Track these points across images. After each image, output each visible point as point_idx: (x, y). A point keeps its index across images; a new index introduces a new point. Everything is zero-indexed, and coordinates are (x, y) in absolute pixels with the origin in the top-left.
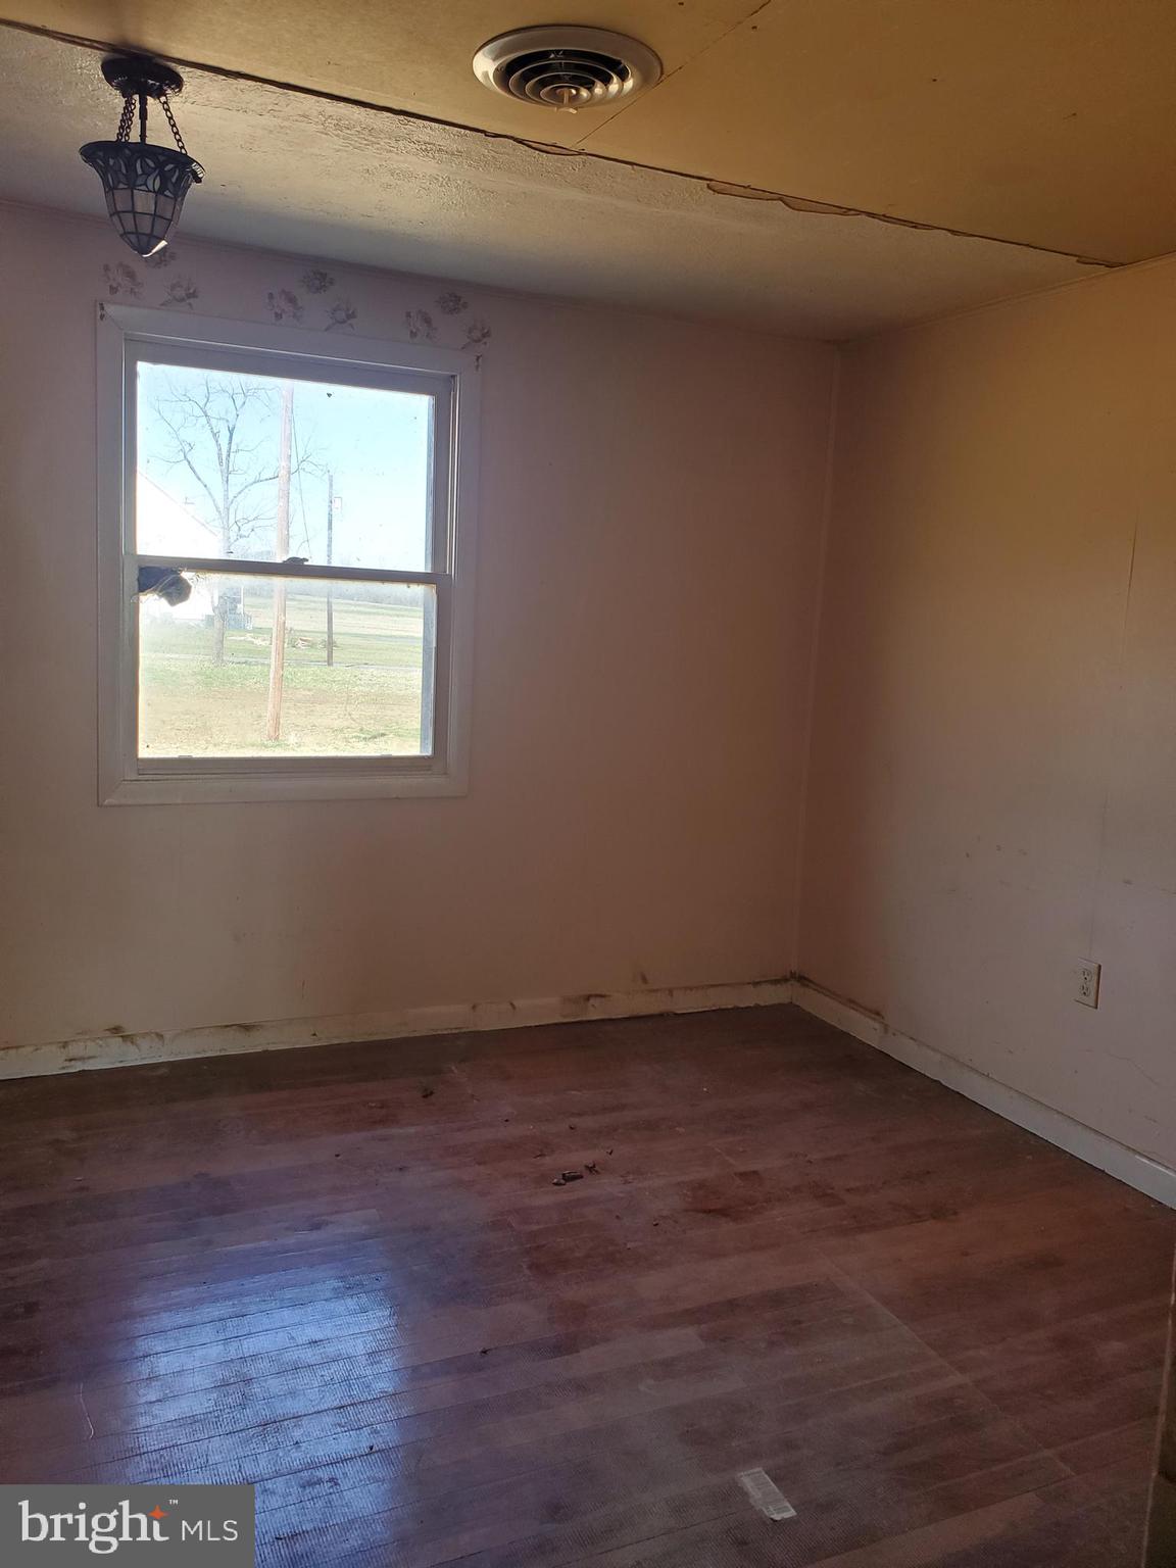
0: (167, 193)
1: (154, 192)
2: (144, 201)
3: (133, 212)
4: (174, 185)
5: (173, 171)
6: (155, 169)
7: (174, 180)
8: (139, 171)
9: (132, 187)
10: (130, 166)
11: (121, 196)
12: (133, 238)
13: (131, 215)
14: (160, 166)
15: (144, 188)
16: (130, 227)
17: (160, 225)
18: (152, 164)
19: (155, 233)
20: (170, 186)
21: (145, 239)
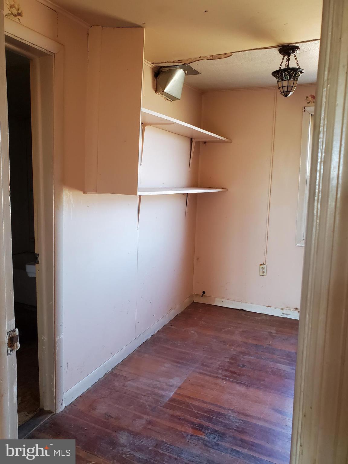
0: (291, 79)
1: (288, 80)
2: (285, 83)
3: (282, 87)
4: (294, 77)
5: (293, 73)
6: (288, 74)
7: (293, 75)
8: (284, 76)
9: (282, 80)
10: (282, 75)
11: (280, 83)
12: (283, 93)
13: (282, 88)
14: (289, 73)
15: (285, 80)
16: (282, 91)
17: (289, 88)
18: (287, 73)
19: (288, 91)
20: (292, 77)
21: (286, 93)
